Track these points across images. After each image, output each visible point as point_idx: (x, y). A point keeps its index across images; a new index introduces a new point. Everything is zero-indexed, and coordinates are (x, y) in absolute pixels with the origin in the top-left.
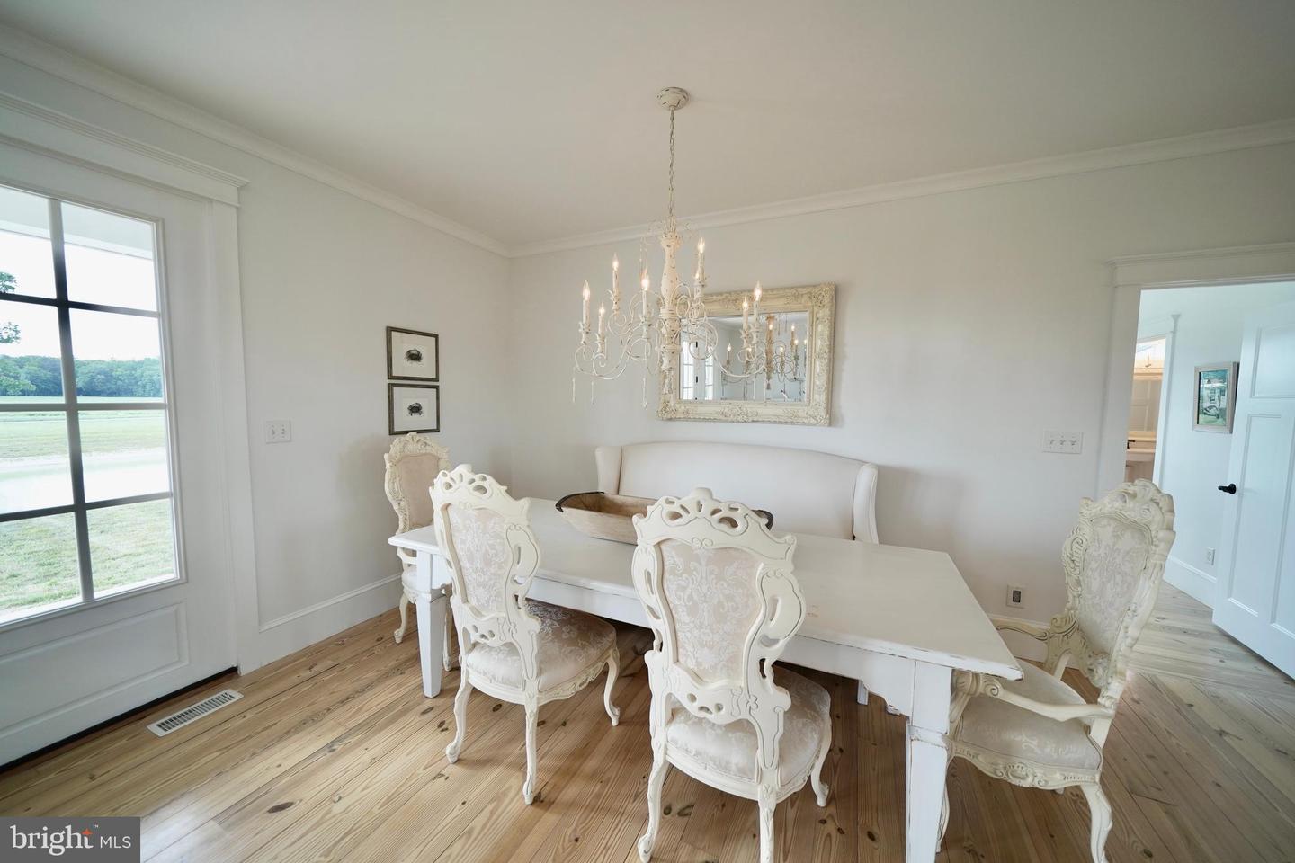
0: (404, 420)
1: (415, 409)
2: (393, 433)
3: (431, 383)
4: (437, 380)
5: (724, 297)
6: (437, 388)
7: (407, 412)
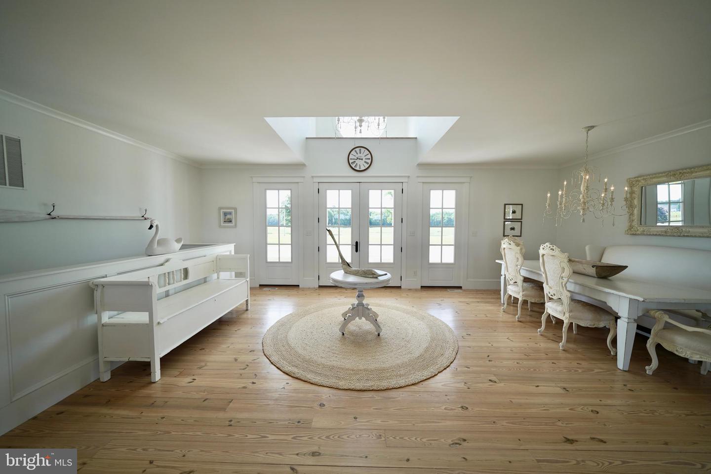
0: (508, 232)
1: (513, 229)
2: (504, 236)
3: (520, 220)
4: (521, 219)
5: (666, 174)
6: (521, 222)
7: (509, 229)
